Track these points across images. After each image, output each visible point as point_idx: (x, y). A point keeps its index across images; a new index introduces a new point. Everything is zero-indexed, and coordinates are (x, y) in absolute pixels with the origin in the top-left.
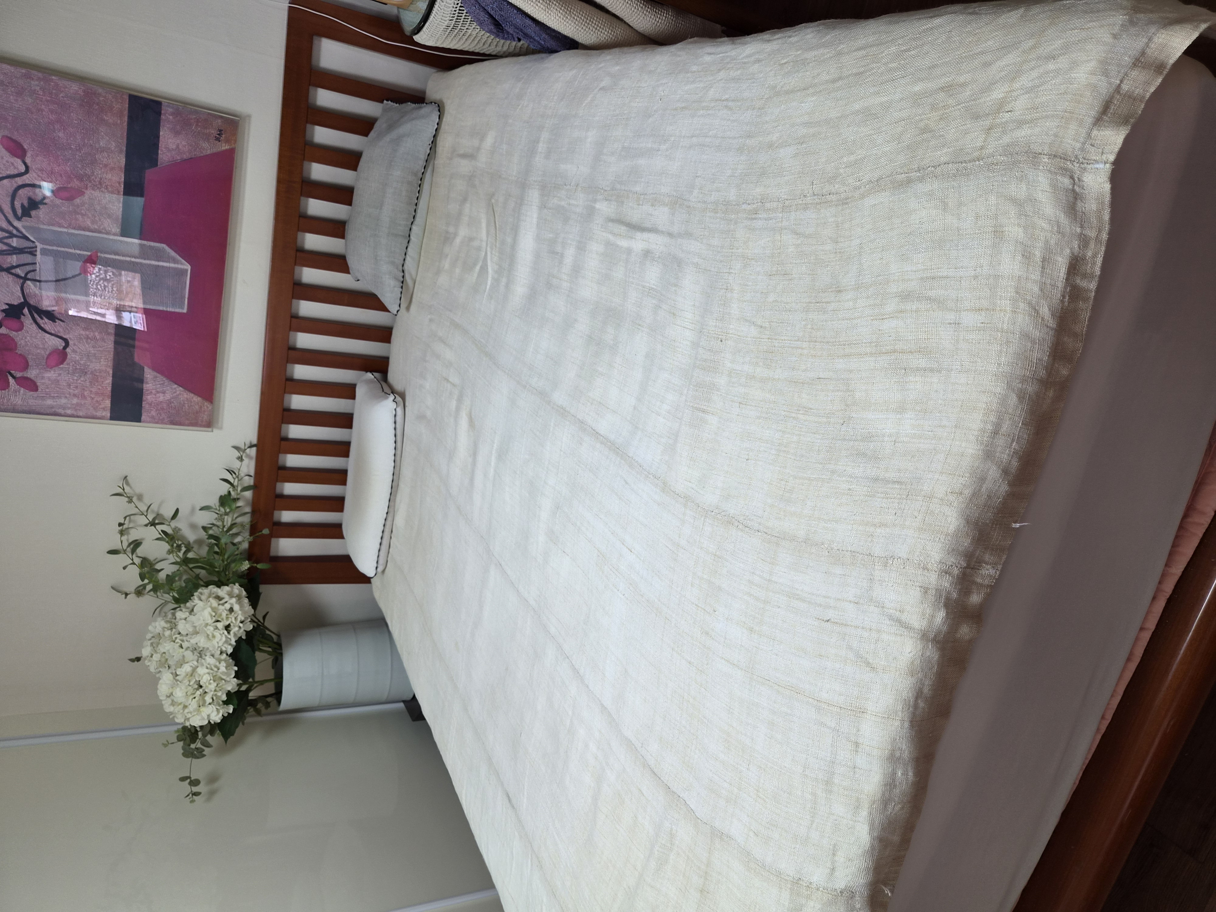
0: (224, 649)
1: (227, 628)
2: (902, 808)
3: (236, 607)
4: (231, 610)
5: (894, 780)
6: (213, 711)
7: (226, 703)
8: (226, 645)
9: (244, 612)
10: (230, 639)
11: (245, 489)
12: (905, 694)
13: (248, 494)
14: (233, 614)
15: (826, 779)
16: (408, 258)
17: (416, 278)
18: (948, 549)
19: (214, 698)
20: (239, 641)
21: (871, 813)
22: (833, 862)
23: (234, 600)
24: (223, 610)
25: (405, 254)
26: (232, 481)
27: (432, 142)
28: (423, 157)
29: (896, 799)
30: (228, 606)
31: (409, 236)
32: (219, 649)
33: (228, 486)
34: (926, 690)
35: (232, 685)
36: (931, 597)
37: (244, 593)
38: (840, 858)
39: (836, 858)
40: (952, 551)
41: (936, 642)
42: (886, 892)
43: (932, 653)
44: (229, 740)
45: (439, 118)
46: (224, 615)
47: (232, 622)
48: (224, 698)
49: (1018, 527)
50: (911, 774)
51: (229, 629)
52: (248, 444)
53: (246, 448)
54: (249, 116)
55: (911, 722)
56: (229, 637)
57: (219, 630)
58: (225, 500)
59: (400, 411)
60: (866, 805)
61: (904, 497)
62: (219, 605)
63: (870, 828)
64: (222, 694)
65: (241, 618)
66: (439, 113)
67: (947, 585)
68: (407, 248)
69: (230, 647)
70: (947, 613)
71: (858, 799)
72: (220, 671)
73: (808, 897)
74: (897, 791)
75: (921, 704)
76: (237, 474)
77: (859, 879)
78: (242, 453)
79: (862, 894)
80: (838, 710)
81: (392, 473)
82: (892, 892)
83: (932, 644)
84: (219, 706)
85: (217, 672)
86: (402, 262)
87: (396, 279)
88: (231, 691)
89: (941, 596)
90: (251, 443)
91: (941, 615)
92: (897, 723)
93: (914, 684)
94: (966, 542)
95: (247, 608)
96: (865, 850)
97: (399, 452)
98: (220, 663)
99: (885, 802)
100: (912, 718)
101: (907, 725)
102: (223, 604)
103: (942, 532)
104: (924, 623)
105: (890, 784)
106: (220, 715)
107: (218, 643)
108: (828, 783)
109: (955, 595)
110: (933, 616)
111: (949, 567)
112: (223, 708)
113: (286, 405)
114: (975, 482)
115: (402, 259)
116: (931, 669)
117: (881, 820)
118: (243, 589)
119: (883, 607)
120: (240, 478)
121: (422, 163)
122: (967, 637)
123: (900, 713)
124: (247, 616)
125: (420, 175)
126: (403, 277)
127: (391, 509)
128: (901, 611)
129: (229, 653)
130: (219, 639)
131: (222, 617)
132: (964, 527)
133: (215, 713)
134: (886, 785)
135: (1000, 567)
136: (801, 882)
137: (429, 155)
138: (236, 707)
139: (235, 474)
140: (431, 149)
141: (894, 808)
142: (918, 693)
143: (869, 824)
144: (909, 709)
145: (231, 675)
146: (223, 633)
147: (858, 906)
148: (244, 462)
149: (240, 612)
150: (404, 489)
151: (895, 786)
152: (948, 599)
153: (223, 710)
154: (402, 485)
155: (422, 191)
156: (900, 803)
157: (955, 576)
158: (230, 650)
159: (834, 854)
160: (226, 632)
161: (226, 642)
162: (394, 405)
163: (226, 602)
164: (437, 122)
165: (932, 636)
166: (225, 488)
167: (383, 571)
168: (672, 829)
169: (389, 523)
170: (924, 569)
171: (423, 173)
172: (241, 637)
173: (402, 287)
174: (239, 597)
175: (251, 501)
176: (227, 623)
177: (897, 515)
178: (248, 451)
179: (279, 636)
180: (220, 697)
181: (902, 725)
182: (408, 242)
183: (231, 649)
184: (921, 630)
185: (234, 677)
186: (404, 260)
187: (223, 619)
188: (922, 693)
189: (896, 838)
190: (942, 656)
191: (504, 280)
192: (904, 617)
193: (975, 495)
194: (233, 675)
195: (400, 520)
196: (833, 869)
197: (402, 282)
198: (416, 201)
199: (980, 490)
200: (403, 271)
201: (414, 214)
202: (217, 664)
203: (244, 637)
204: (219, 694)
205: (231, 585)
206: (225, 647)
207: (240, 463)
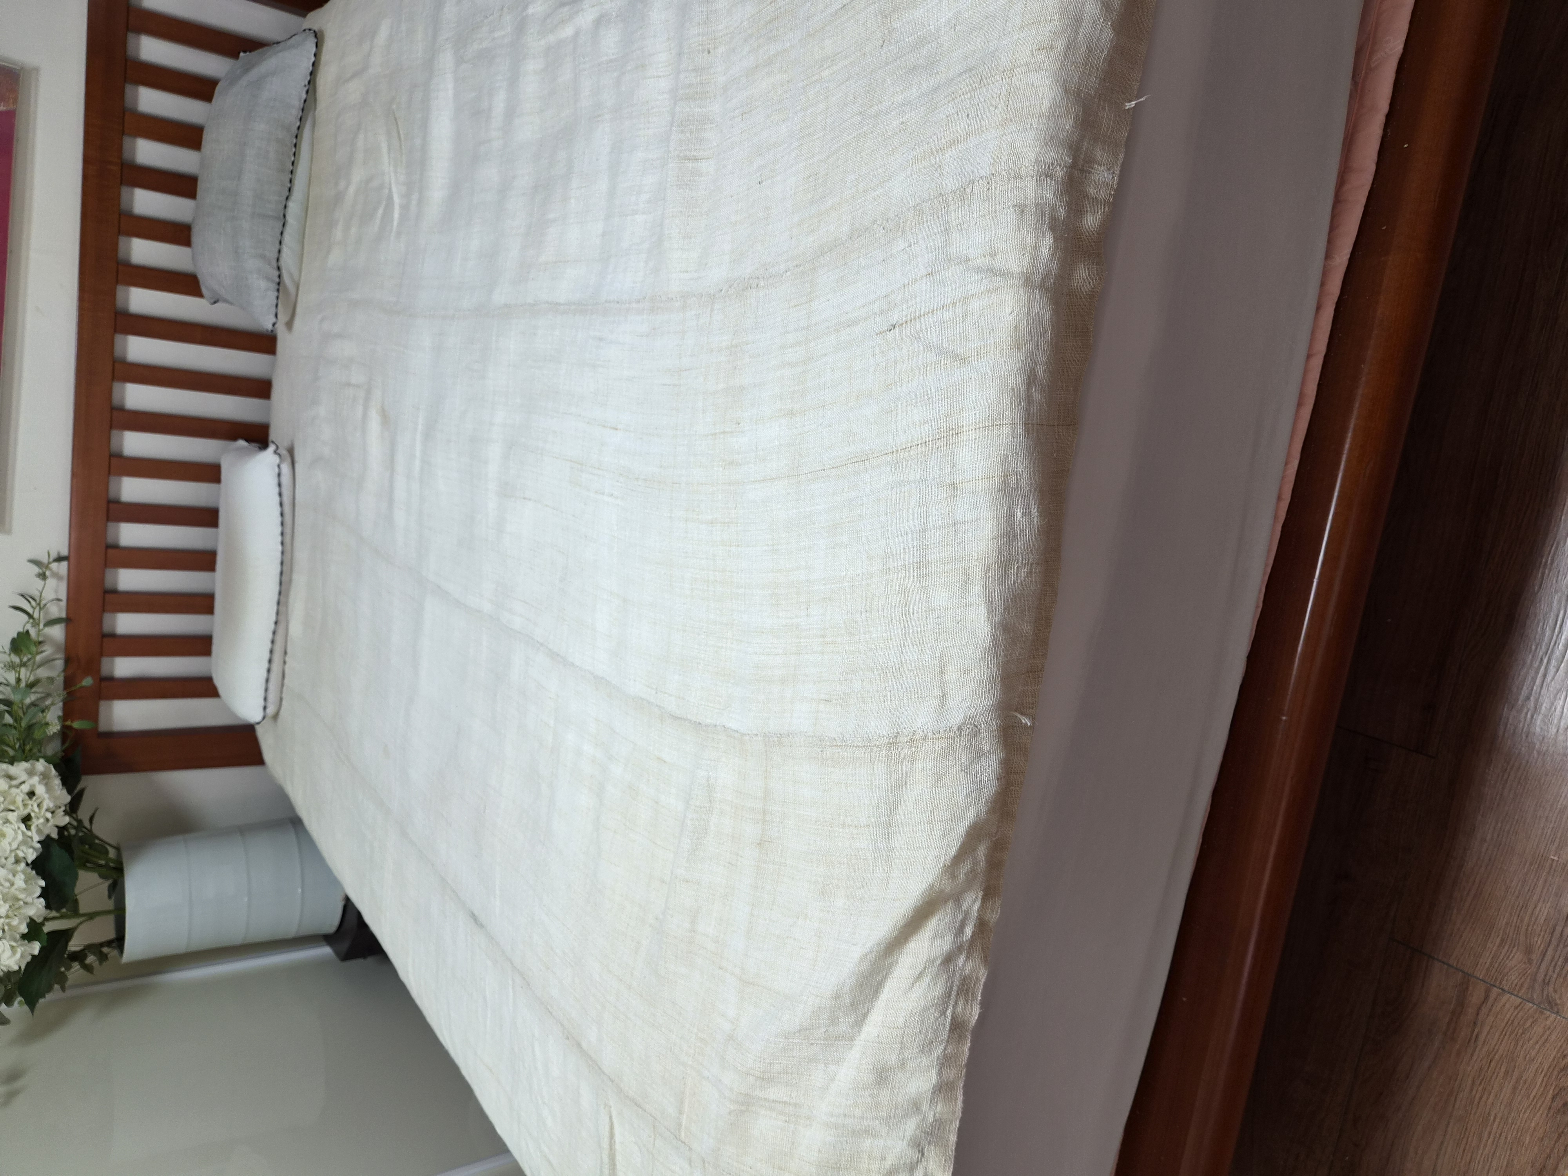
0: (21, 854)
1: (26, 820)
2: (1029, 574)
3: (40, 790)
4: (31, 794)
5: (1012, 526)
6: (4, 951)
7: (27, 937)
8: (24, 848)
9: (52, 797)
10: (31, 838)
11: (51, 623)
12: (1011, 381)
13: (57, 632)
14: (34, 798)
15: (917, 560)
16: (285, 249)
17: (299, 280)
18: (1045, 137)
19: (6, 928)
20: (46, 842)
21: (986, 587)
22: (943, 684)
23: (36, 780)
24: (19, 795)
25: (280, 243)
26: (30, 610)
27: (309, 82)
28: (297, 103)
29: (1020, 558)
30: (25, 788)
31: (284, 216)
32: (13, 854)
33: (26, 617)
34: (1040, 370)
35: (37, 908)
36: (1030, 219)
37: (53, 772)
38: (952, 674)
39: (947, 677)
40: (1050, 140)
41: (1045, 290)
42: (1023, 721)
43: (1043, 309)
44: (38, 1006)
45: (317, 46)
46: (19, 799)
47: (33, 811)
48: (24, 929)
49: (1133, 106)
50: (1034, 512)
51: (29, 823)
52: (54, 555)
53: (51, 560)
54: (37, 70)
55: (1026, 424)
56: (29, 833)
57: (11, 823)
58: (20, 643)
59: (286, 469)
60: (977, 574)
61: (977, 85)
62: (10, 787)
63: (988, 610)
64: (20, 923)
65: (48, 805)
66: (316, 41)
67: (1049, 194)
68: (282, 234)
69: (31, 850)
70: (1056, 240)
71: (965, 570)
72: (15, 886)
73: (913, 759)
74: (1019, 544)
75: (1037, 396)
76: (38, 601)
77: (981, 701)
78: (44, 570)
79: (990, 725)
80: (923, 449)
81: (279, 561)
82: (1033, 718)
83: (1039, 292)
84: (15, 941)
85: (9, 888)
86: (276, 255)
87: (268, 279)
88: (36, 919)
89: (1043, 214)
90: (59, 553)
91: (1047, 242)
92: (1007, 430)
93: (1022, 361)
94: (1068, 124)
95: (59, 792)
96: (985, 649)
97: (288, 531)
98: (14, 876)
99: (1005, 563)
100: (1027, 419)
101: (1020, 430)
102: (17, 786)
103: (1033, 114)
104: (1026, 262)
105: (1008, 535)
106: (18, 955)
107: (10, 844)
108: (921, 565)
109: (1062, 212)
110: (1036, 248)
111: (1049, 166)
112: (21, 945)
113: (112, 494)
114: (1067, 25)
115: (277, 251)
116: (1043, 335)
117: (1001, 595)
118: (52, 766)
119: (967, 260)
120: (42, 605)
121: (296, 112)
122: (1087, 288)
123: (1008, 413)
124: (58, 803)
125: (294, 130)
126: (279, 276)
127: (282, 618)
128: (993, 255)
129: (29, 862)
130: (11, 838)
131: (16, 805)
132: (1062, 99)
133: (8, 953)
134: (1002, 536)
135: (1117, 170)
136: (899, 740)
137: (305, 101)
138: (45, 944)
139: (34, 599)
140: (307, 92)
141: (1018, 574)
142: (1029, 377)
143: (985, 603)
144: (1020, 404)
145: (34, 893)
146: (19, 828)
147: (986, 748)
148: (48, 581)
149: (46, 796)
150: (300, 580)
151: (1015, 536)
152: (1053, 219)
153: (23, 949)
154: (295, 577)
155: (299, 152)
156: (1024, 565)
157: (1060, 179)
158: (32, 856)
159: (942, 672)
160: (23, 826)
161: (24, 843)
162: (276, 459)
163: (24, 782)
164: (313, 53)
165: (1038, 280)
166: (18, 623)
167: (276, 716)
168: (709, 778)
169: (279, 639)
170: (1016, 178)
171: (299, 128)
172: (48, 837)
173: (278, 290)
174: (45, 777)
175: (63, 646)
176: (26, 812)
177: (970, 116)
178: (54, 566)
179: (118, 849)
180: (16, 927)
181: (1014, 430)
182: (284, 225)
183: (33, 854)
184: (1023, 273)
185: (39, 897)
186: (279, 251)
187: (18, 808)
188: (1035, 376)
189: (1027, 628)
190: (1056, 312)
191: (415, 196)
192: (999, 262)
193: (1070, 46)
194: (38, 892)
195: (296, 627)
196: (944, 697)
197: (279, 284)
198: (291, 168)
199: (1076, 38)
200: (279, 268)
201: (289, 185)
202: (10, 876)
203: (55, 835)
204: (15, 922)
205: (31, 761)
206: (23, 851)
207: (42, 583)
